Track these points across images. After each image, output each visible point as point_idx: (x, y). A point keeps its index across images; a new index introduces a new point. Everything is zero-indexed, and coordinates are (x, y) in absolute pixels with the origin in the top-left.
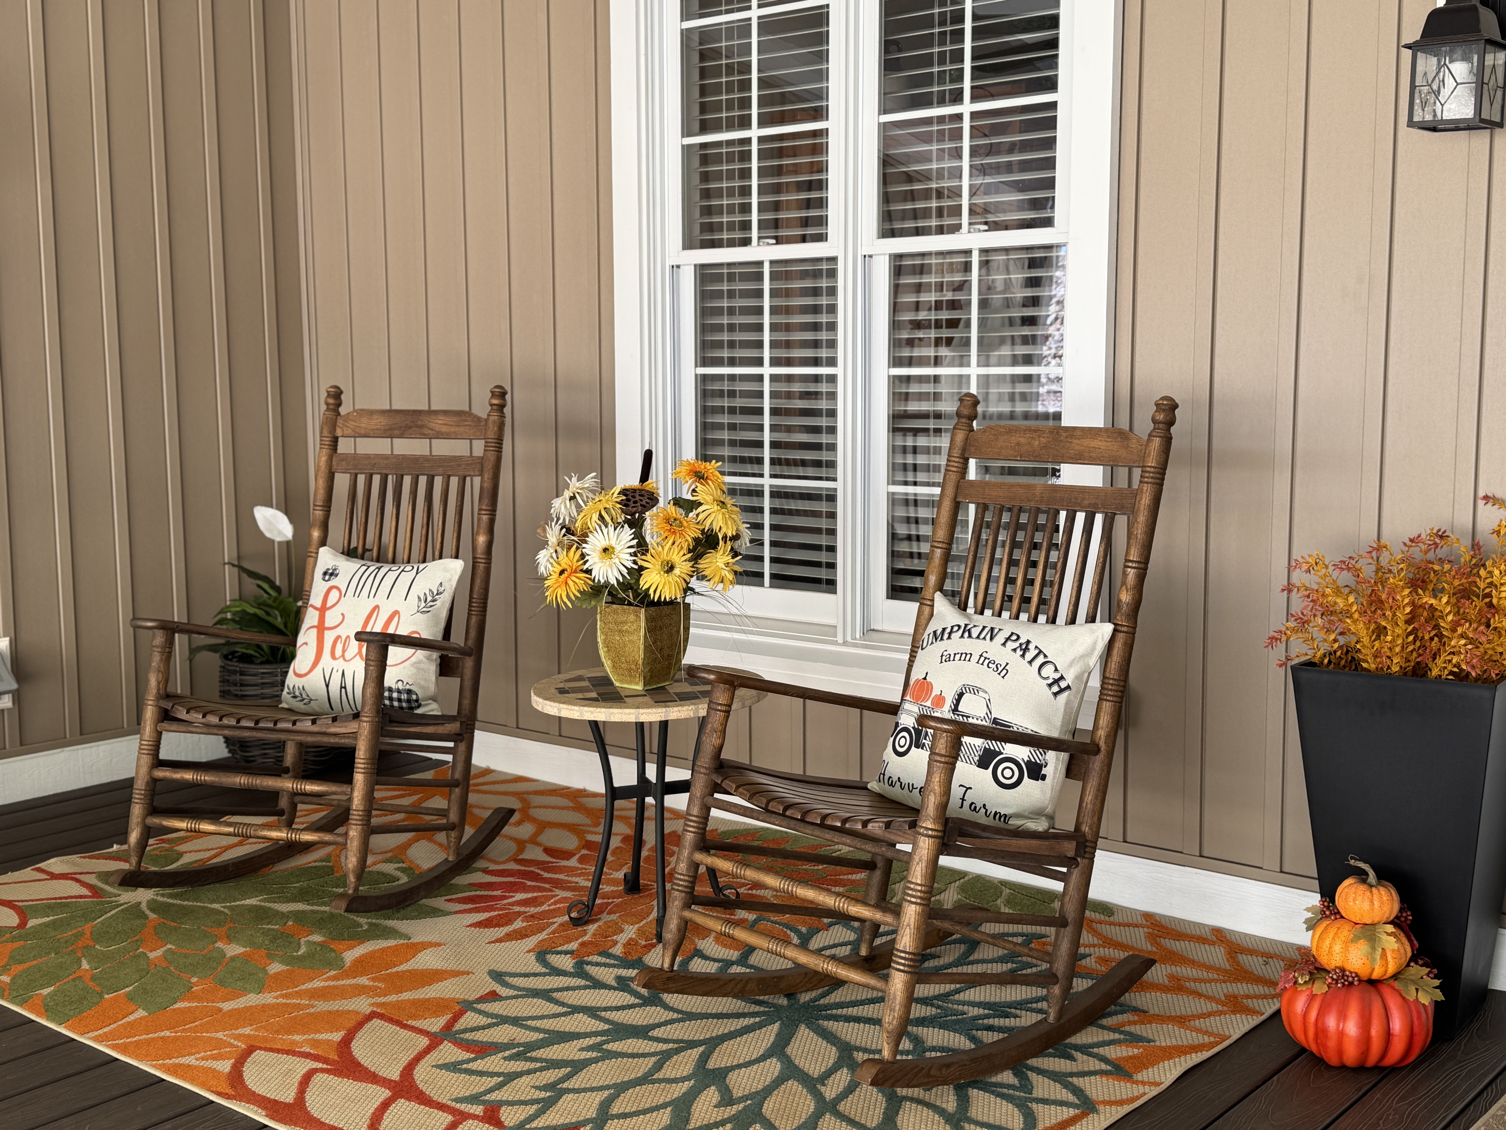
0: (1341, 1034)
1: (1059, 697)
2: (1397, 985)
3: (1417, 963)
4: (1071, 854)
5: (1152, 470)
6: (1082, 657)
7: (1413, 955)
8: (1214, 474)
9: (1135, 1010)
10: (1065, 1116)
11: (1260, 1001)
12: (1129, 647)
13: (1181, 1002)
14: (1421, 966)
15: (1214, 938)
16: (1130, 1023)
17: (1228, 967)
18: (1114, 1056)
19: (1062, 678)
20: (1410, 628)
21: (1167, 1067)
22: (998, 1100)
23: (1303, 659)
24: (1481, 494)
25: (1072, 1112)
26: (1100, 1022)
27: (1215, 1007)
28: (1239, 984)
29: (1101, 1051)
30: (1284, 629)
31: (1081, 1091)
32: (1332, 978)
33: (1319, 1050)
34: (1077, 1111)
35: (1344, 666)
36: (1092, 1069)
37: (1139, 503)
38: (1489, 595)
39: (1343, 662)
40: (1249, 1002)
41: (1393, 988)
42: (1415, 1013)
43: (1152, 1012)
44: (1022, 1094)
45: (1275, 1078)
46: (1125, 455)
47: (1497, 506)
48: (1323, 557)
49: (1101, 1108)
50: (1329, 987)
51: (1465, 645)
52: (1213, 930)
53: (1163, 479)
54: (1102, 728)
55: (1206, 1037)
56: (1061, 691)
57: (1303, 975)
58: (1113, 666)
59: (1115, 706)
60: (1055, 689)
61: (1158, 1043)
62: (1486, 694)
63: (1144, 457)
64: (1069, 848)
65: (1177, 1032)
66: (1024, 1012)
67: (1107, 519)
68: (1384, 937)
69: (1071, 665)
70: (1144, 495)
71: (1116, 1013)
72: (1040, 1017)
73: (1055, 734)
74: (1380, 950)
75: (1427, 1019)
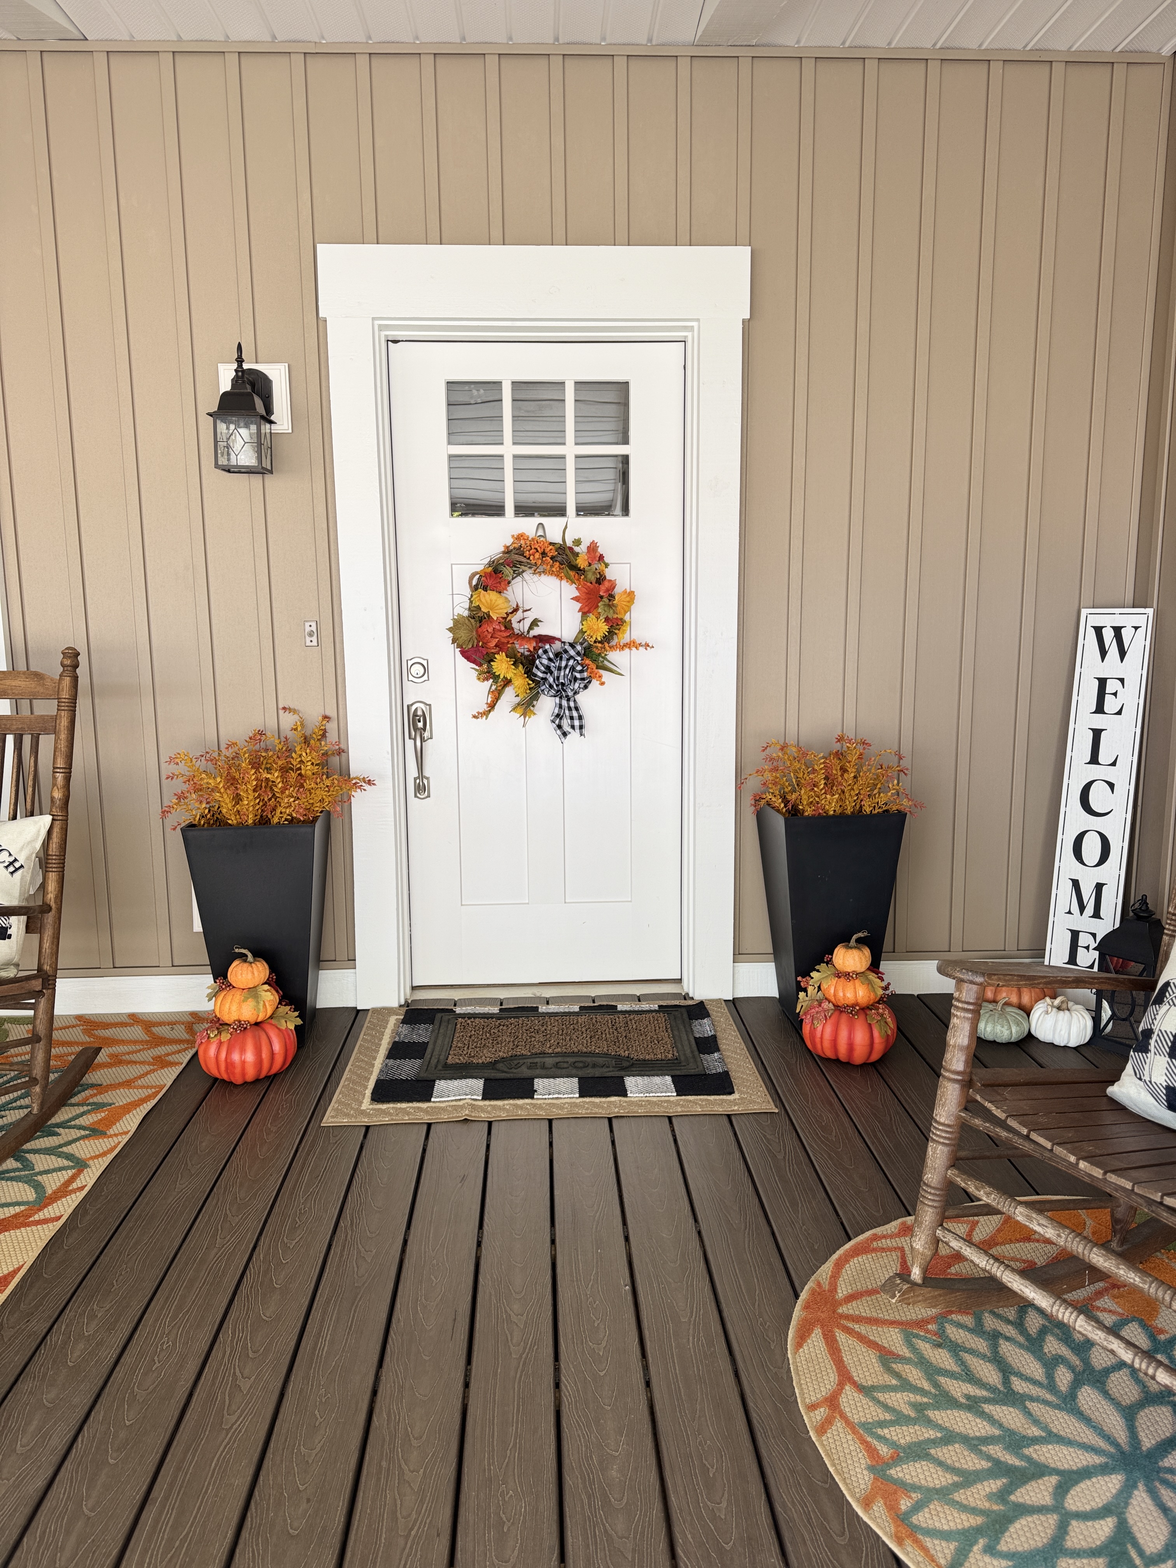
0: (243, 1063)
1: (15, 875)
2: (273, 1021)
3: (282, 1005)
4: (39, 988)
5: (67, 700)
6: (29, 843)
7: (280, 1000)
8: (96, 701)
9: (93, 1086)
10: (66, 1177)
11: (177, 1055)
12: (65, 831)
13: (123, 1071)
14: (285, 1005)
15: (132, 1022)
16: (92, 1096)
17: (148, 1039)
18: (88, 1123)
19: (16, 860)
20: (257, 795)
21: (129, 1119)
22: (9, 1183)
23: (187, 822)
24: (281, 706)
25: (70, 1173)
26: (69, 1102)
27: (148, 1068)
28: (159, 1048)
29: (77, 1122)
30: (171, 804)
31: (72, 1155)
32: (233, 1028)
33: (229, 1077)
34: (73, 1171)
35: (213, 824)
36: (75, 1137)
37: (59, 725)
38: (300, 769)
39: (212, 822)
40: (170, 1058)
41: (272, 1024)
42: (287, 1037)
43: (105, 1084)
44: (27, 1172)
45: (204, 1103)
46: (42, 691)
47: (291, 713)
48: (188, 753)
49: (91, 1162)
50: (231, 1034)
51: (294, 801)
52: (129, 1016)
53: (75, 707)
54: (51, 892)
55: (149, 1090)
56: (17, 870)
57: (213, 1031)
58: (54, 846)
59: (59, 875)
60: (11, 869)
61: (117, 1104)
62: (309, 830)
63: (58, 692)
64: (37, 985)
65: (128, 1092)
66: (7, 1112)
67: (34, 738)
68: (263, 993)
69: (21, 849)
70: (63, 720)
71: (79, 1092)
72: (26, 1111)
73: (15, 903)
74: (262, 1002)
75: (293, 1037)
